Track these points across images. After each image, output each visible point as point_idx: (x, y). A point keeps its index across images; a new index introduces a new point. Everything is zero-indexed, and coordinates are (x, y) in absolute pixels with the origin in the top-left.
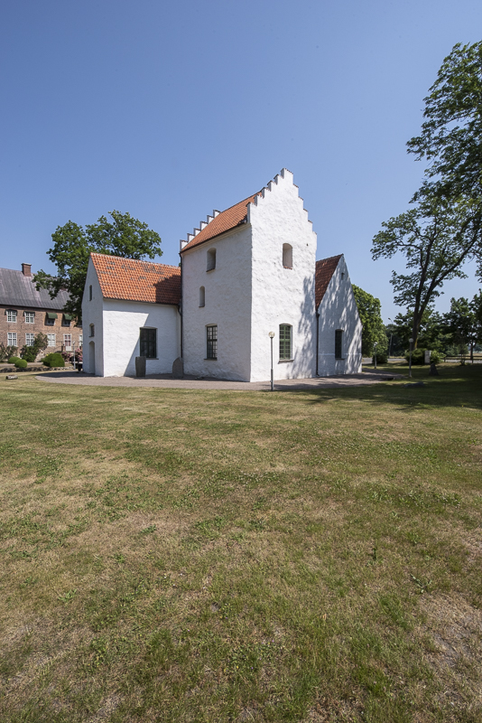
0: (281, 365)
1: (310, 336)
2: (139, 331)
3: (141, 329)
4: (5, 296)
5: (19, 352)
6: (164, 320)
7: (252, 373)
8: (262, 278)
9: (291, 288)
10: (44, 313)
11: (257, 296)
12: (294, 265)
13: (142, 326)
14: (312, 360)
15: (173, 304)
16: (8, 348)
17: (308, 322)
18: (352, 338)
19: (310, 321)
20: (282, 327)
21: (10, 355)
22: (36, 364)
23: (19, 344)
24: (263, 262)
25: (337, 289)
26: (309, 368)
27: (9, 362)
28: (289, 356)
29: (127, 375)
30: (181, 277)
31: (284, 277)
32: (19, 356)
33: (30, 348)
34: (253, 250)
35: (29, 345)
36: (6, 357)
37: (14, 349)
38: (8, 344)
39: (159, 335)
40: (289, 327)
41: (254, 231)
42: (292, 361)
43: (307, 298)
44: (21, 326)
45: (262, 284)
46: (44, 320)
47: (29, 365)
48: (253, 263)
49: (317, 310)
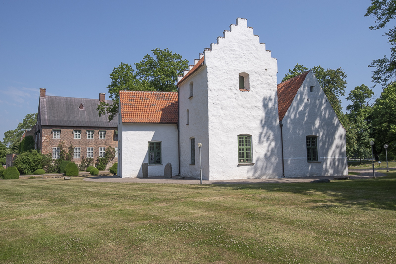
0: (240, 167)
1: (273, 144)
2: (148, 144)
3: (149, 142)
4: (86, 119)
5: (95, 162)
6: (167, 135)
7: (210, 174)
8: (218, 102)
9: (249, 106)
10: (113, 131)
11: (214, 116)
12: (251, 88)
13: (150, 140)
14: (277, 163)
15: (173, 123)
16: (87, 159)
17: (270, 132)
18: (332, 143)
19: (273, 131)
20: (240, 137)
21: (88, 165)
22: (106, 171)
23: (95, 156)
24: (218, 90)
25: (306, 101)
26: (274, 171)
27: (87, 171)
28: (251, 160)
29: (138, 177)
30: (178, 103)
31: (240, 98)
32: (94, 166)
33: (102, 159)
34: (208, 83)
35: (102, 156)
36: (86, 166)
37: (91, 160)
38: (87, 156)
39: (163, 146)
40: (250, 137)
41: (209, 70)
42: (253, 164)
43: (268, 113)
44: (97, 142)
45: (219, 106)
46: (113, 136)
47: (100, 172)
48: (209, 92)
49: (280, 121)
